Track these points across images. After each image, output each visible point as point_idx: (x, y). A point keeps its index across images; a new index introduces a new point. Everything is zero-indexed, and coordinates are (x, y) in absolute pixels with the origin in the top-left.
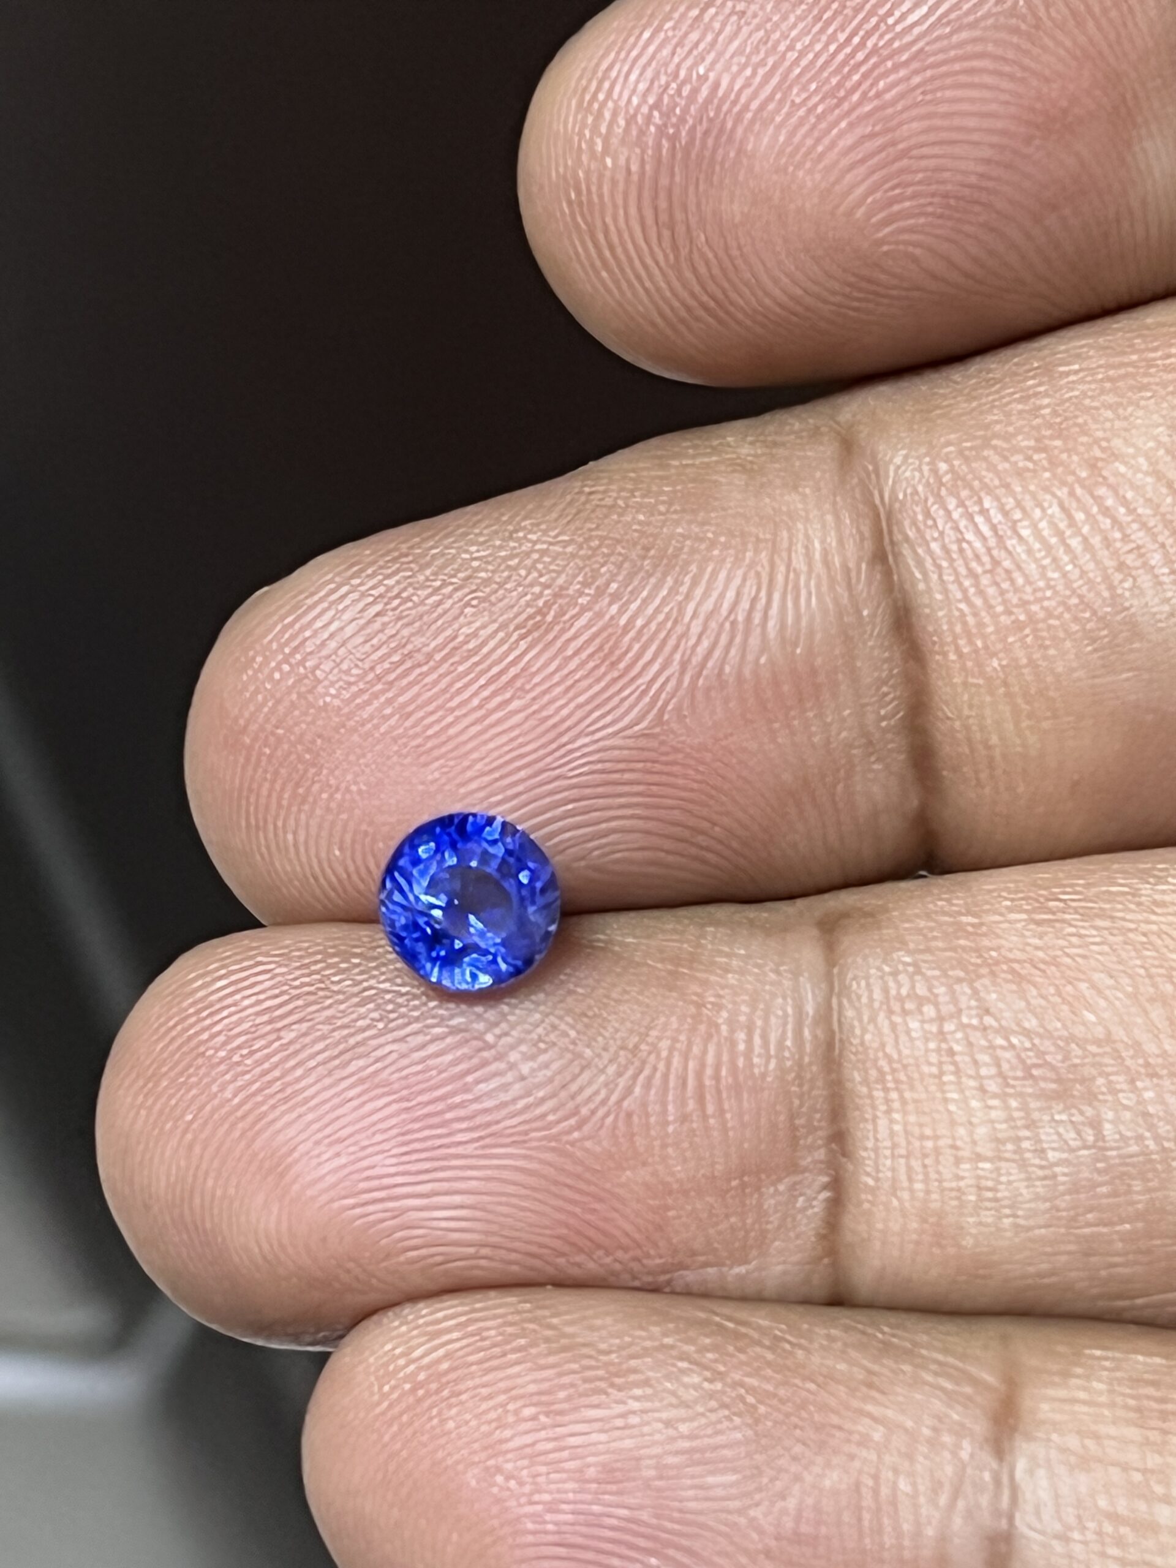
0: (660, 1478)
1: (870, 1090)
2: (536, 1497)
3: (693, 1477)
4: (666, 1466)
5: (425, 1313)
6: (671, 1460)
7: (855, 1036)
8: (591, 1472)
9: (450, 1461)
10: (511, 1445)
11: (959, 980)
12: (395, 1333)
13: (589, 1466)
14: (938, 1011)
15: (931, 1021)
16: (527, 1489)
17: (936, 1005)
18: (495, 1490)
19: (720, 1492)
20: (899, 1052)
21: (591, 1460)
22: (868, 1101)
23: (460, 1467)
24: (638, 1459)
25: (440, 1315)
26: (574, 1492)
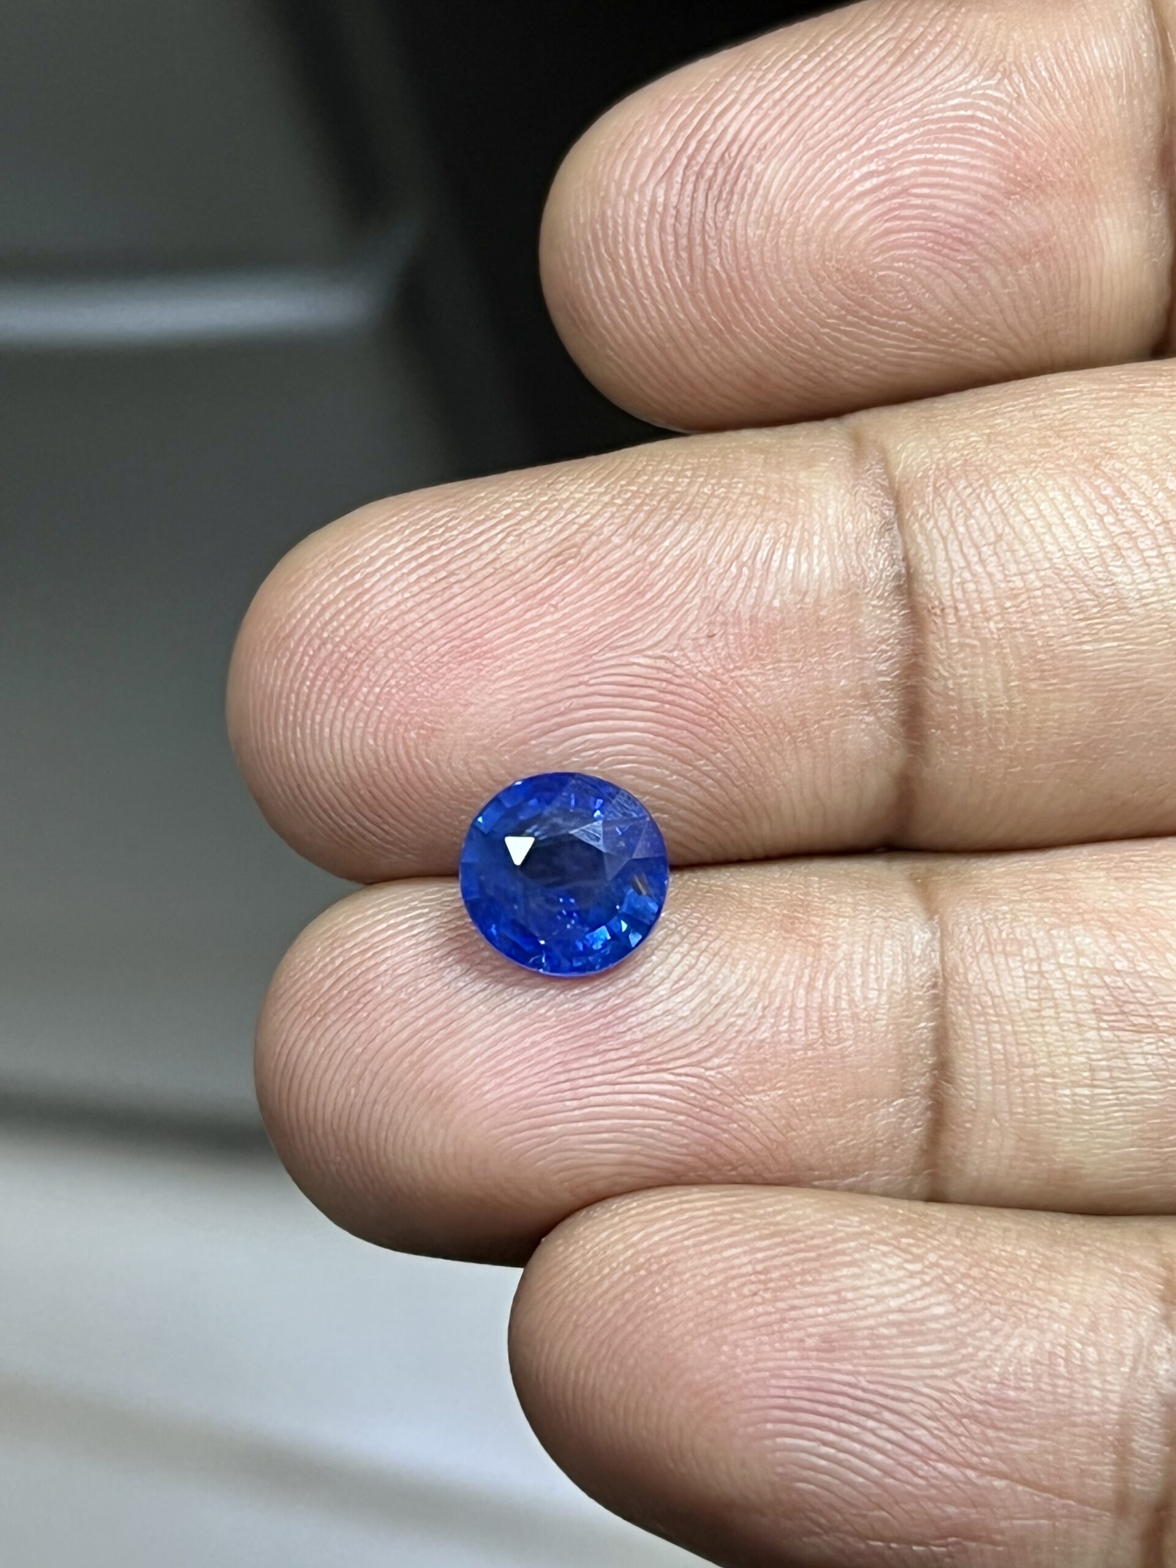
0: (875, 1347)
1: (972, 1022)
2: (760, 1365)
3: (903, 1346)
4: (879, 1337)
5: (632, 1206)
6: (884, 1331)
7: (958, 974)
8: (810, 1342)
9: (675, 1333)
10: (734, 1318)
11: (1054, 926)
12: (608, 1223)
13: (810, 1336)
14: (1037, 952)
15: (1032, 961)
16: (751, 1357)
17: (1035, 946)
18: (723, 1358)
19: (927, 1361)
20: (1001, 989)
21: (812, 1330)
22: (969, 1033)
23: (687, 1338)
24: (853, 1330)
25: (650, 1207)
26: (796, 1359)
